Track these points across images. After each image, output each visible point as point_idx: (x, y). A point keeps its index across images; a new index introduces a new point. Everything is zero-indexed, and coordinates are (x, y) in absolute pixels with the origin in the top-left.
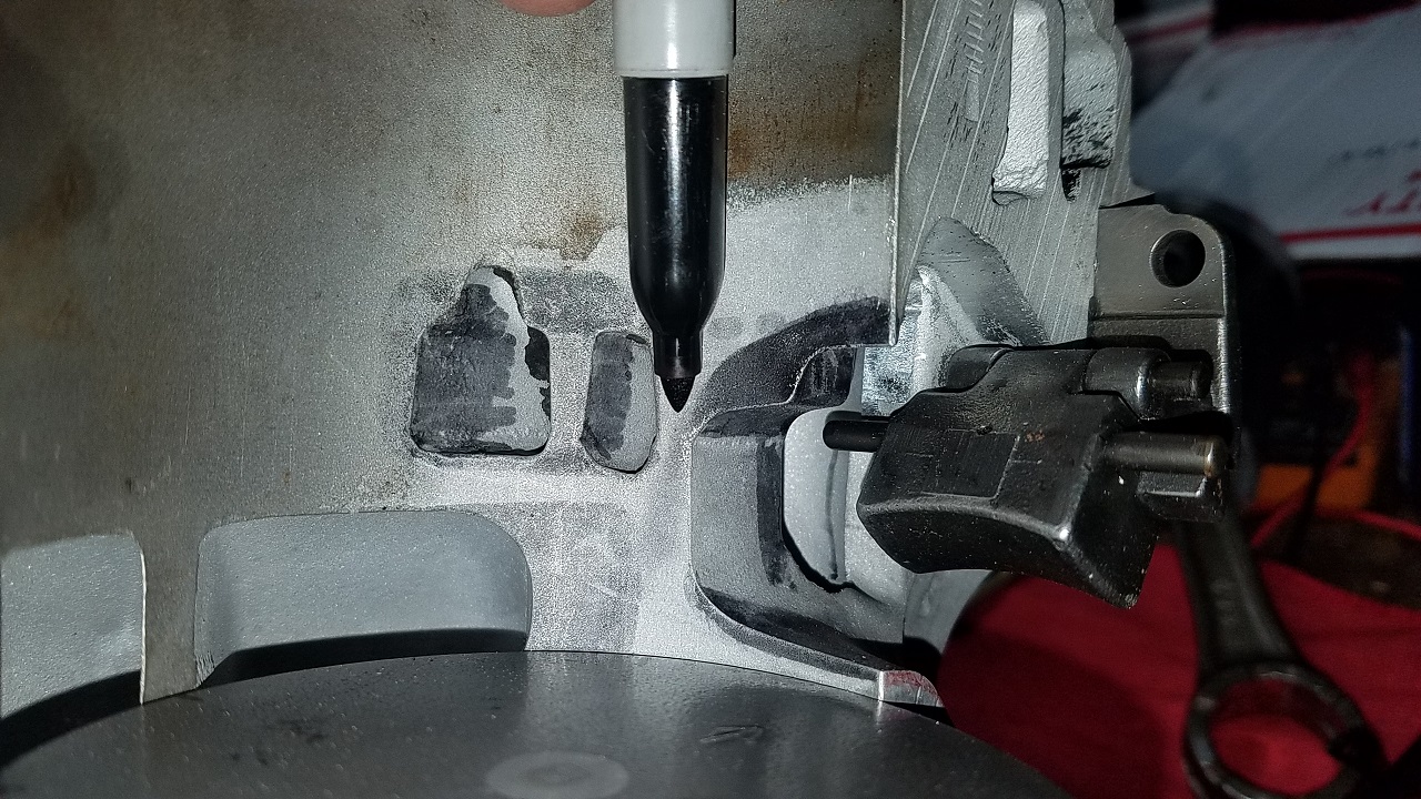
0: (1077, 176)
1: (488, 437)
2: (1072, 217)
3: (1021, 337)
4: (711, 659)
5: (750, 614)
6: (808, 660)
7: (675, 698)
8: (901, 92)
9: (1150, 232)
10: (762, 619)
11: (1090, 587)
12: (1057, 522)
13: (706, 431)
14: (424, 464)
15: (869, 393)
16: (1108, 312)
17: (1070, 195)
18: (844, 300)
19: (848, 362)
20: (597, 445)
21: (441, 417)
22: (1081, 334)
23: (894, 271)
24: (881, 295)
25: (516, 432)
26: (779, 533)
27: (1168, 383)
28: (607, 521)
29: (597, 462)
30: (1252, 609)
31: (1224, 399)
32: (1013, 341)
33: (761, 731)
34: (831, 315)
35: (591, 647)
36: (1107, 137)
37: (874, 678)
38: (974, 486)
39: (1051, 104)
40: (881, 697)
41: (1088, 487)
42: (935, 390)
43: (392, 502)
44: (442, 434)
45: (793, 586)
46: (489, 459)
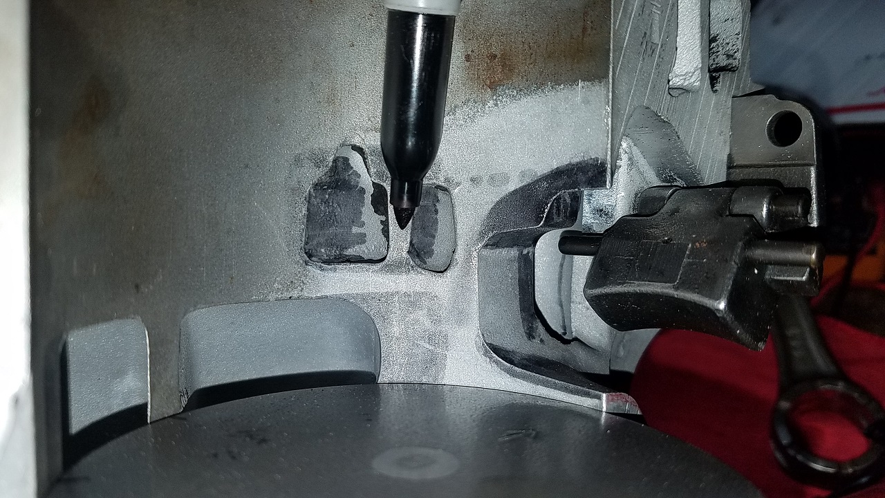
0: (719, 77)
1: (350, 252)
2: (716, 104)
3: (686, 181)
4: (493, 387)
5: (517, 359)
6: (555, 387)
7: (477, 412)
8: (612, 26)
9: (766, 111)
10: (525, 362)
11: (737, 339)
12: (718, 298)
13: (487, 245)
14: (313, 270)
15: (588, 218)
16: (739, 163)
17: (714, 89)
18: (576, 160)
19: (577, 199)
20: (418, 256)
21: (322, 240)
22: (723, 179)
23: (609, 141)
24: (600, 156)
25: (367, 248)
26: (533, 308)
27: (783, 209)
28: (425, 302)
29: (419, 266)
30: (812, 345)
31: (815, 217)
32: (680, 183)
33: (534, 433)
34: (568, 170)
35: (417, 380)
36: (736, 52)
37: (599, 398)
38: (661, 276)
39: (702, 32)
40: (604, 409)
41: (737, 275)
42: (631, 216)
43: (295, 294)
44: (323, 250)
45: (542, 341)
46: (352, 266)
